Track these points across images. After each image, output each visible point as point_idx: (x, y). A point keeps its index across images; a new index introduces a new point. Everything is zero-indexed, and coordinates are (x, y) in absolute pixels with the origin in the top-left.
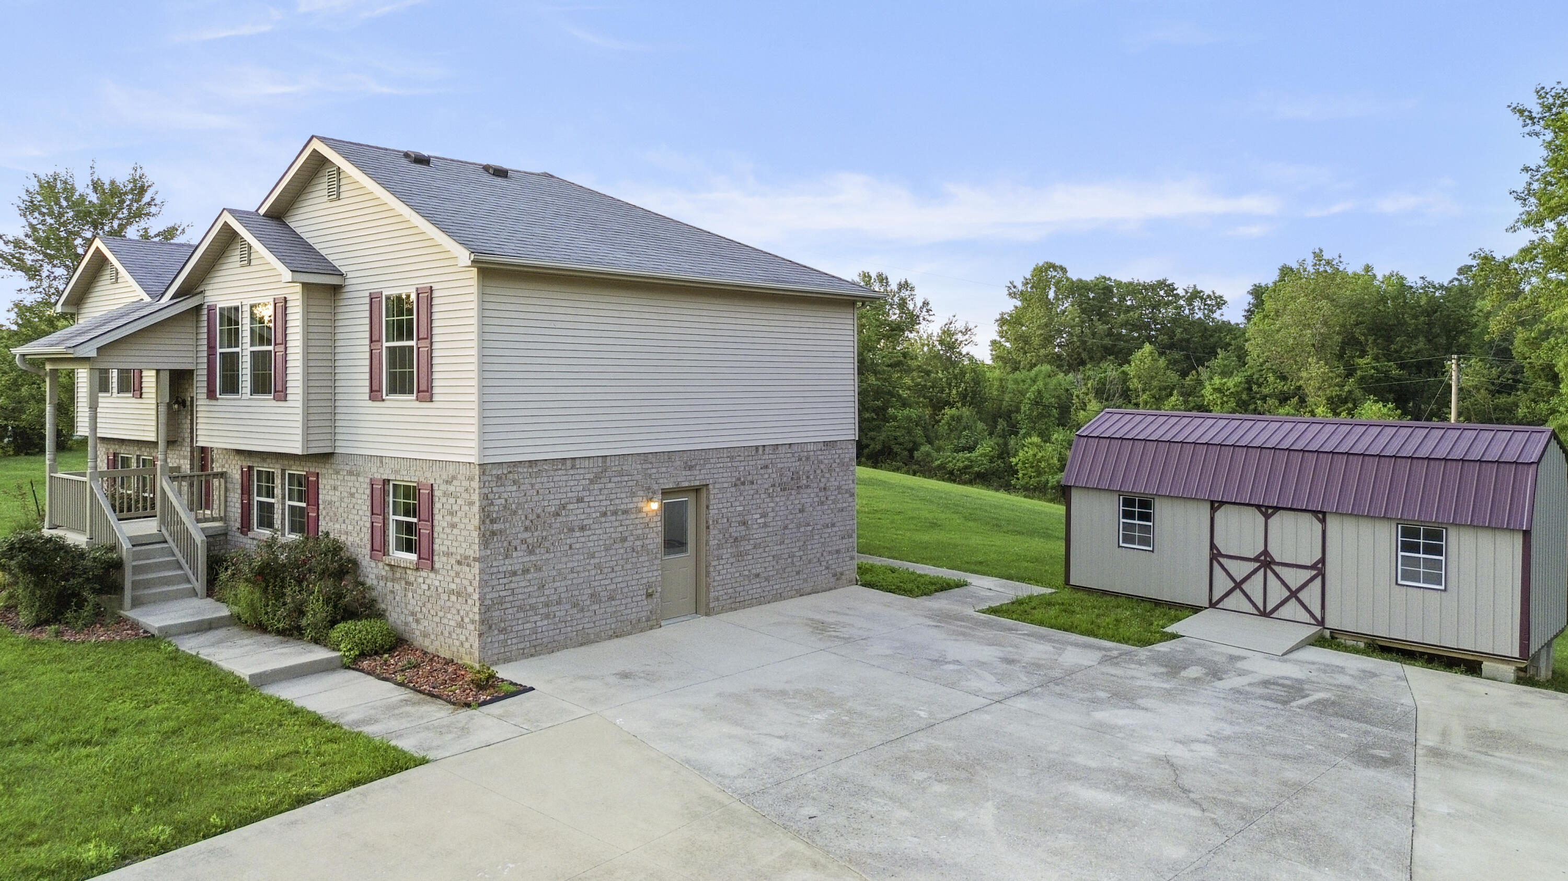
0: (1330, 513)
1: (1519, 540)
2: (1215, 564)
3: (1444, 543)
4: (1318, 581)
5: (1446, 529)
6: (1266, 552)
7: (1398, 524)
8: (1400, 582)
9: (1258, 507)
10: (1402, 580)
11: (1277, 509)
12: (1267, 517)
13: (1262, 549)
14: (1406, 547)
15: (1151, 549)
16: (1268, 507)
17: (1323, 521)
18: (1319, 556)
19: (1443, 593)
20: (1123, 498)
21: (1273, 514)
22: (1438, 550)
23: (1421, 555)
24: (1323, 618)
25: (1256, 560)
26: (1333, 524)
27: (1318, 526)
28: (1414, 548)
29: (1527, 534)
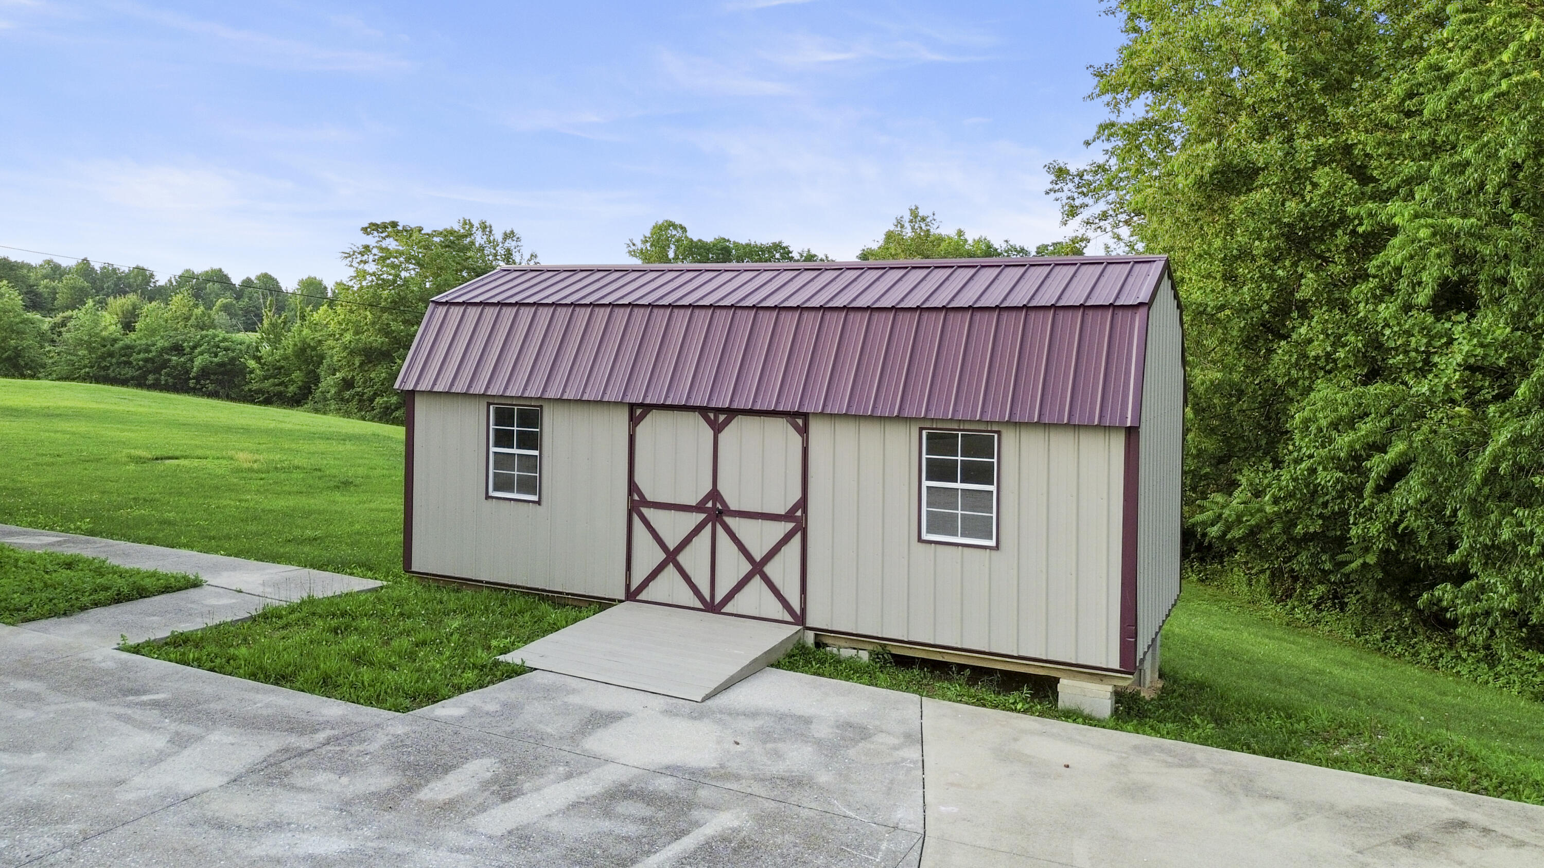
0: (815, 414)
1: (1118, 444)
2: (637, 521)
3: (995, 460)
4: (797, 539)
5: (999, 433)
6: (714, 494)
7: (921, 429)
8: (926, 536)
9: (703, 411)
10: (929, 531)
11: (732, 413)
12: (717, 429)
13: (708, 487)
14: (938, 471)
15: (535, 498)
16: (718, 411)
17: (804, 431)
18: (798, 495)
19: (994, 553)
20: (497, 410)
21: (727, 422)
22: (983, 474)
23: (959, 485)
24: (803, 610)
25: (698, 508)
26: (819, 431)
27: (794, 440)
28: (948, 472)
29: (1132, 433)
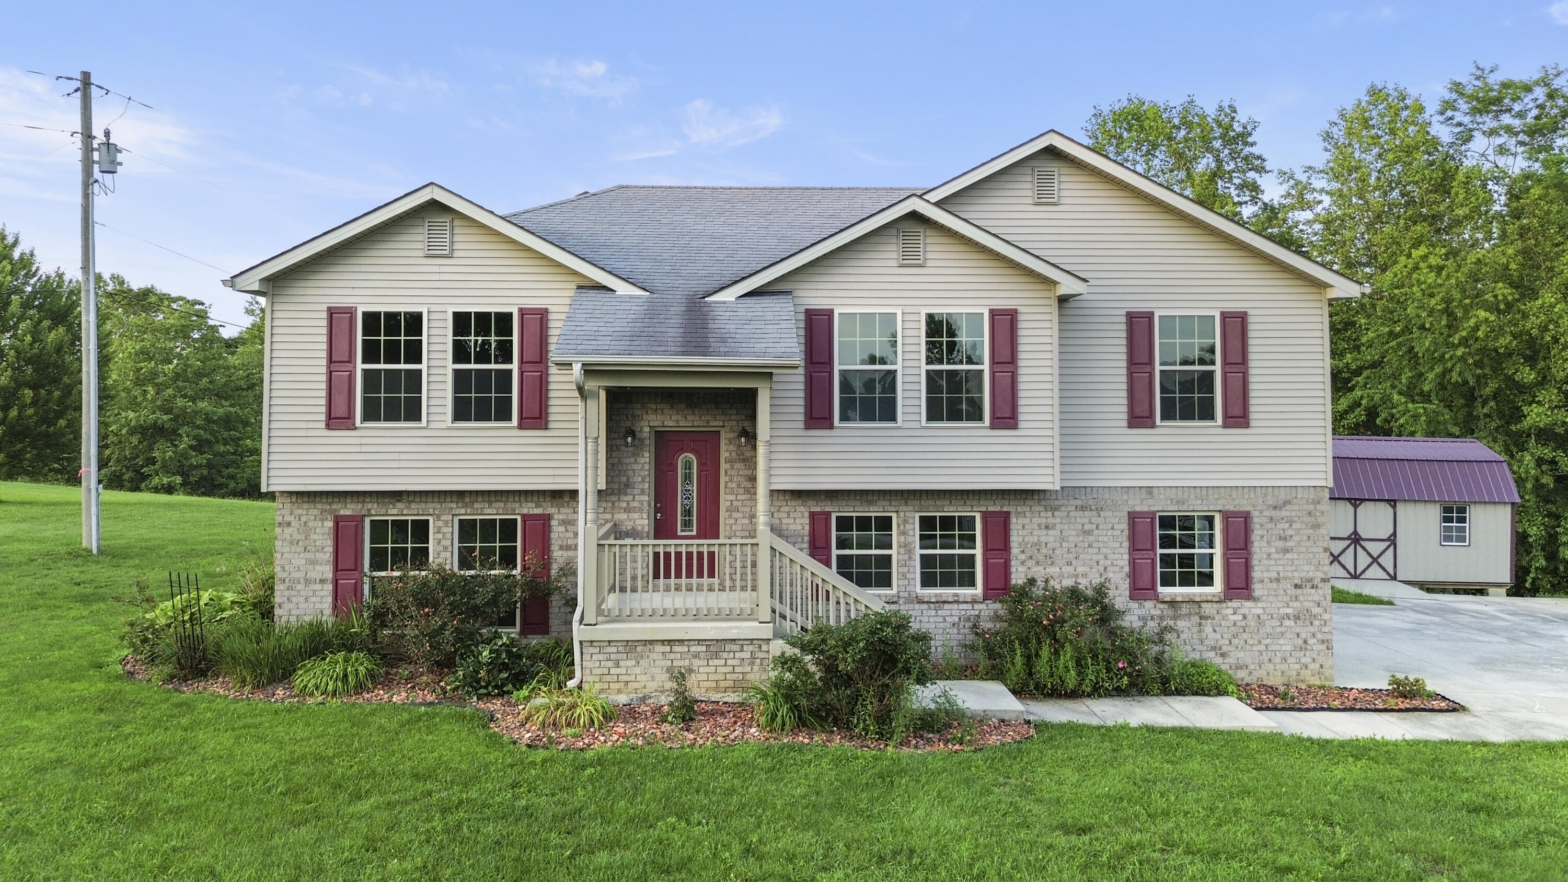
0: (1400, 500)
1: (1509, 509)
3: (1468, 515)
4: (1392, 548)
5: (1469, 505)
6: (1355, 532)
7: (1440, 505)
8: (1442, 544)
9: (1349, 500)
10: (1444, 542)
11: (1362, 500)
12: (1356, 507)
13: (1352, 530)
14: (1447, 520)
16: (1356, 499)
17: (1394, 507)
18: (1392, 531)
19: (1467, 547)
21: (1360, 504)
22: (1464, 520)
23: (1455, 525)
24: (1395, 575)
25: (1348, 538)
26: (1400, 507)
27: (1391, 510)
28: (1450, 520)
29: (1514, 505)
